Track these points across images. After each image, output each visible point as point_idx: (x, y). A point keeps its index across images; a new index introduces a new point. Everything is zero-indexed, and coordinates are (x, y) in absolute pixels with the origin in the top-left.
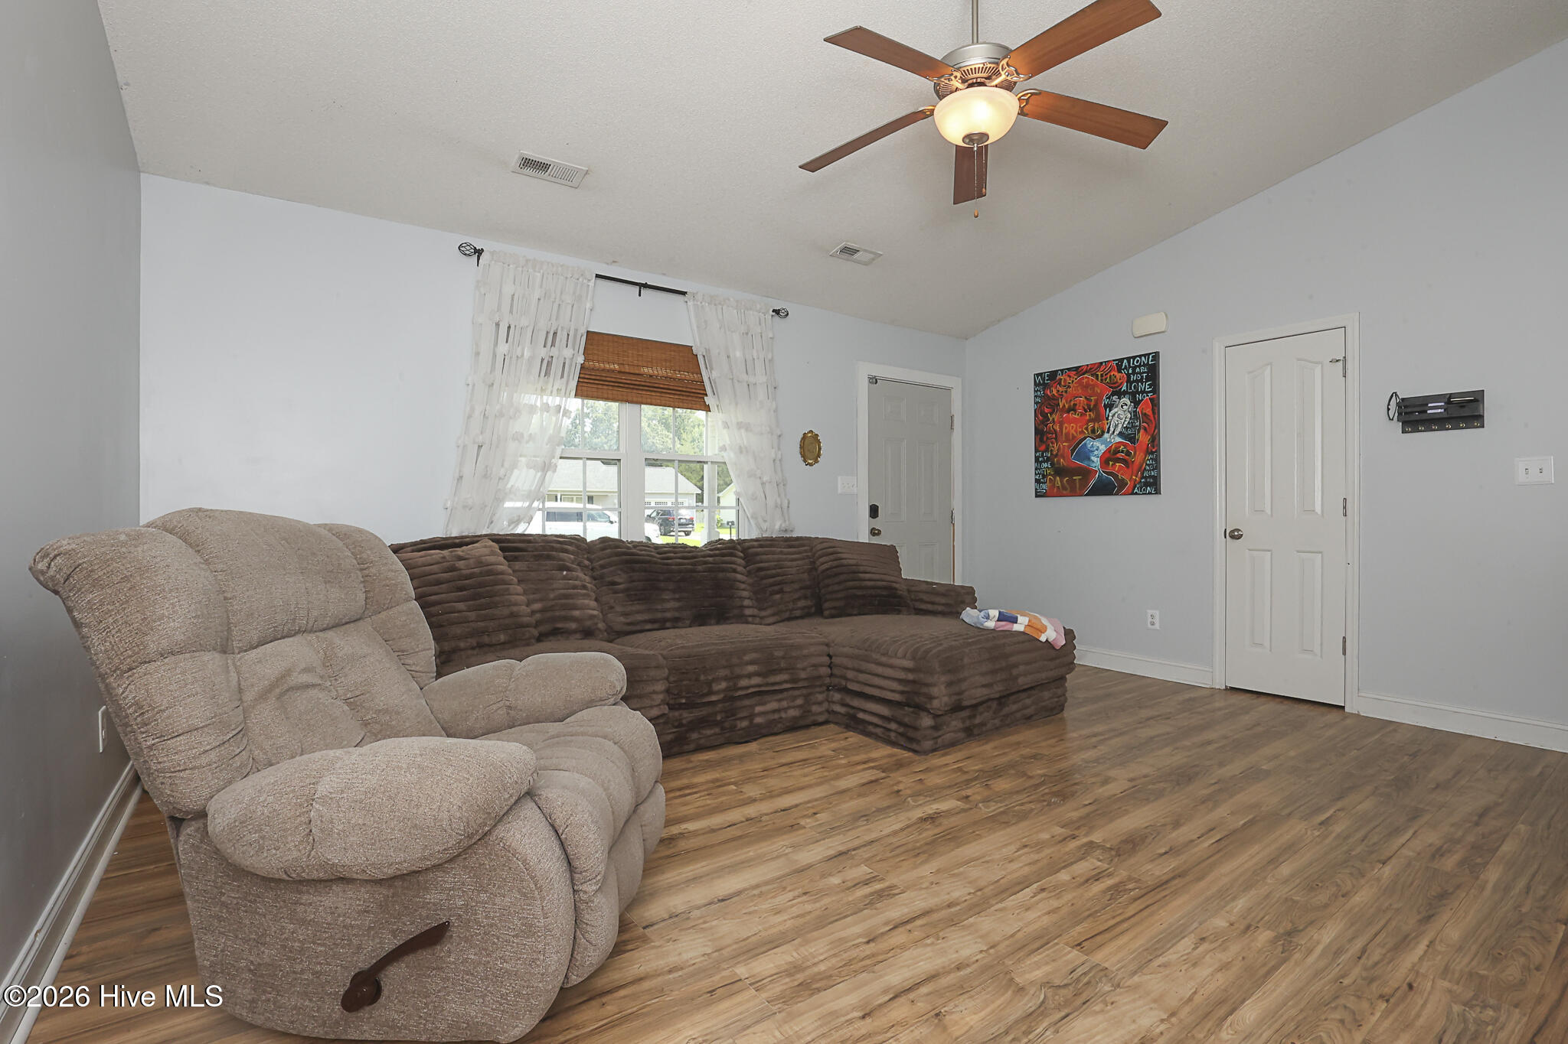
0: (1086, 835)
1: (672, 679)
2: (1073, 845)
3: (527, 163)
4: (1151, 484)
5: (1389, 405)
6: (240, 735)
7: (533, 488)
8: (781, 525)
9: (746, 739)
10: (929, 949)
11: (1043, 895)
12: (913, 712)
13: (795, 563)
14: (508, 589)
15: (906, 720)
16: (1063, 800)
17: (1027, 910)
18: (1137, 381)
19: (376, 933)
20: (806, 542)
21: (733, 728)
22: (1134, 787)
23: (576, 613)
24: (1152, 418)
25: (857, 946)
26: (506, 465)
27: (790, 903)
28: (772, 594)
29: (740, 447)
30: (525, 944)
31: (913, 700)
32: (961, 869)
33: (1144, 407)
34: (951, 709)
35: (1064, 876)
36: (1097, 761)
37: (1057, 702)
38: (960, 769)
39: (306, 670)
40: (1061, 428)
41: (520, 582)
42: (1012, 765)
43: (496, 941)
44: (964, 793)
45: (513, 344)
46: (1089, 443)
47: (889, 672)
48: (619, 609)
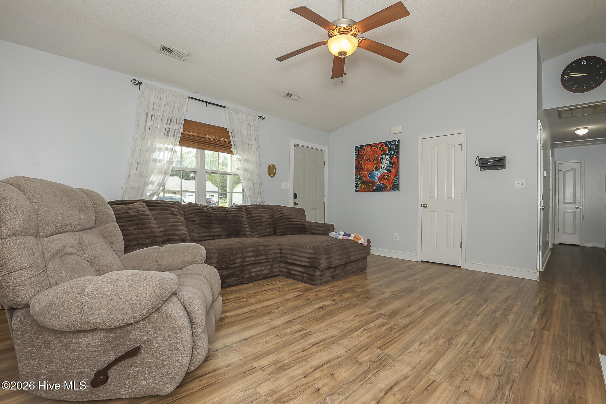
0: (379, 311)
1: (219, 258)
2: (374, 314)
3: (164, 48)
4: (396, 188)
5: (476, 160)
6: (44, 272)
7: (160, 182)
8: (260, 200)
9: (248, 282)
10: (326, 352)
11: (366, 331)
12: (313, 270)
13: (266, 215)
14: (150, 222)
15: (310, 272)
16: (369, 300)
17: (360, 337)
18: (392, 150)
19: (107, 353)
20: (270, 207)
21: (243, 277)
22: (393, 294)
23: (178, 232)
24: (397, 164)
25: (299, 353)
26: (149, 171)
27: (272, 339)
28: (257, 226)
29: (245, 169)
30: (173, 354)
31: (313, 265)
32: (335, 324)
33: (394, 159)
34: (327, 268)
35: (372, 325)
36: (379, 286)
37: (364, 266)
38: (331, 290)
39: (72, 247)
40: (365, 167)
41: (155, 219)
42: (350, 289)
43: (161, 353)
44: (333, 299)
45: (154, 122)
46: (375, 172)
47: (304, 255)
48: (196, 231)
